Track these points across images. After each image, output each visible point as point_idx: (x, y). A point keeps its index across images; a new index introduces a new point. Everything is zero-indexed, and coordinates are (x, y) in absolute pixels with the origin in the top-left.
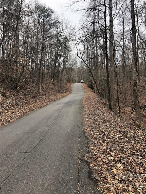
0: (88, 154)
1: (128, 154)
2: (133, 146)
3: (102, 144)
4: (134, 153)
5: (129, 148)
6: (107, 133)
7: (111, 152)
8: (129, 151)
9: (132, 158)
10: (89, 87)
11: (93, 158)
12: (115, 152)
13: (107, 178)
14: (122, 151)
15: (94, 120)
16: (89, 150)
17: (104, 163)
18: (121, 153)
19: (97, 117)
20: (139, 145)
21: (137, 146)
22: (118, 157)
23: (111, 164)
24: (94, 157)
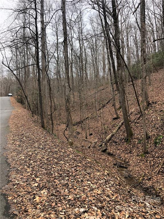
0: (7, 185)
1: (55, 176)
2: (61, 167)
3: (27, 169)
4: (61, 174)
5: (57, 169)
6: (34, 156)
7: (36, 177)
8: (56, 173)
9: (58, 180)
10: (18, 102)
11: (14, 189)
12: (41, 176)
13: (27, 210)
14: (49, 174)
15: (21, 142)
16: (10, 180)
17: (26, 193)
18: (47, 177)
19: (24, 138)
20: (68, 164)
21: (65, 166)
22: (43, 182)
23: (34, 192)
24: (14, 187)
